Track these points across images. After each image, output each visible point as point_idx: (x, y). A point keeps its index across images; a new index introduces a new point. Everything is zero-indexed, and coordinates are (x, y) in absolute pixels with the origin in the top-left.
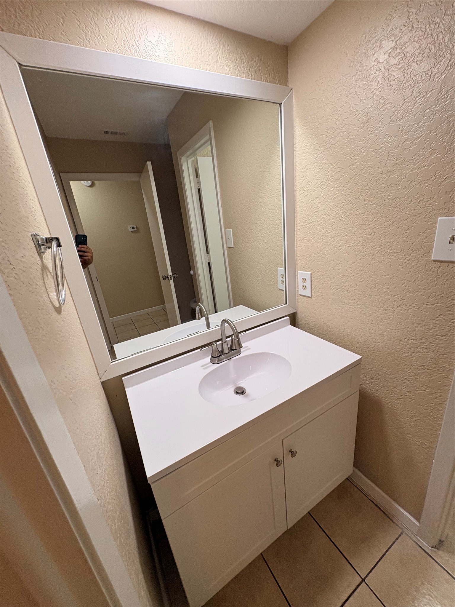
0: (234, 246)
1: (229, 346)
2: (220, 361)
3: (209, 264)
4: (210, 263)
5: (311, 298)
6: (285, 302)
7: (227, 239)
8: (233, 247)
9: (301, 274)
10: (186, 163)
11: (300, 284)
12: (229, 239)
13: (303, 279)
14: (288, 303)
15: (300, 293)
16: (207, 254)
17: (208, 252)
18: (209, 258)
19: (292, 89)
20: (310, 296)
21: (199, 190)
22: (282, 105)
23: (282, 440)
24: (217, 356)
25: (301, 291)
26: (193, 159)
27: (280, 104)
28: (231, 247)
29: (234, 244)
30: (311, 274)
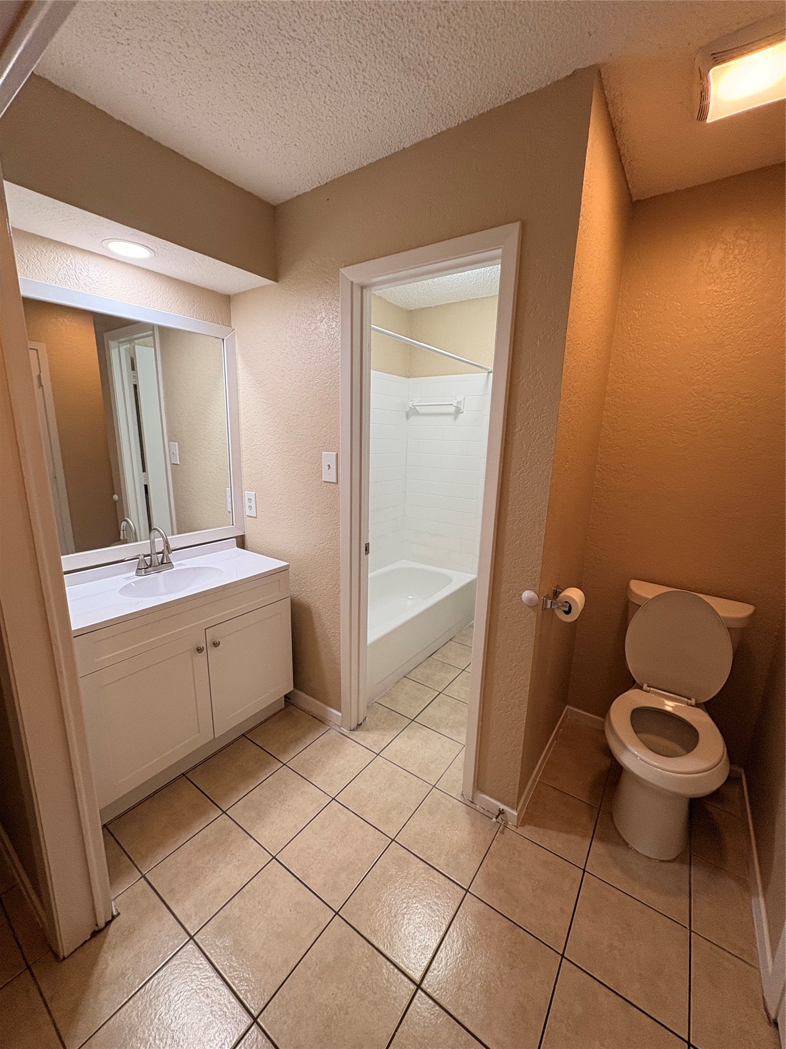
0: (180, 462)
1: (160, 561)
2: (146, 573)
3: (146, 487)
4: (147, 485)
5: (256, 518)
6: (232, 524)
7: (172, 454)
8: (178, 463)
9: (248, 494)
10: (116, 350)
11: (247, 504)
12: (173, 453)
13: (249, 499)
14: (234, 524)
15: (247, 514)
16: (143, 472)
17: (144, 470)
18: (147, 479)
19: (234, 329)
20: (255, 516)
21: (135, 387)
22: (225, 340)
23: (205, 629)
24: (143, 567)
25: (248, 512)
26: (128, 346)
27: (223, 340)
28: (176, 463)
29: (180, 460)
30: (255, 494)
